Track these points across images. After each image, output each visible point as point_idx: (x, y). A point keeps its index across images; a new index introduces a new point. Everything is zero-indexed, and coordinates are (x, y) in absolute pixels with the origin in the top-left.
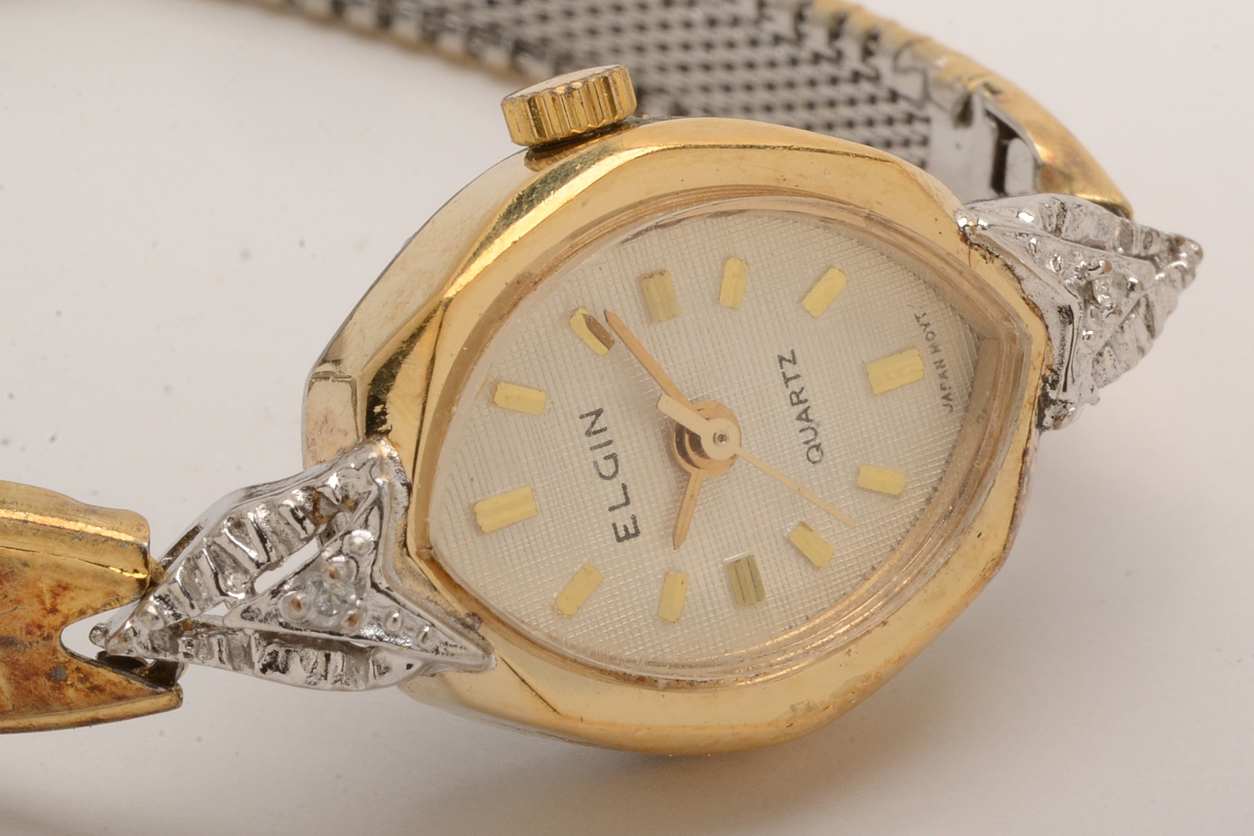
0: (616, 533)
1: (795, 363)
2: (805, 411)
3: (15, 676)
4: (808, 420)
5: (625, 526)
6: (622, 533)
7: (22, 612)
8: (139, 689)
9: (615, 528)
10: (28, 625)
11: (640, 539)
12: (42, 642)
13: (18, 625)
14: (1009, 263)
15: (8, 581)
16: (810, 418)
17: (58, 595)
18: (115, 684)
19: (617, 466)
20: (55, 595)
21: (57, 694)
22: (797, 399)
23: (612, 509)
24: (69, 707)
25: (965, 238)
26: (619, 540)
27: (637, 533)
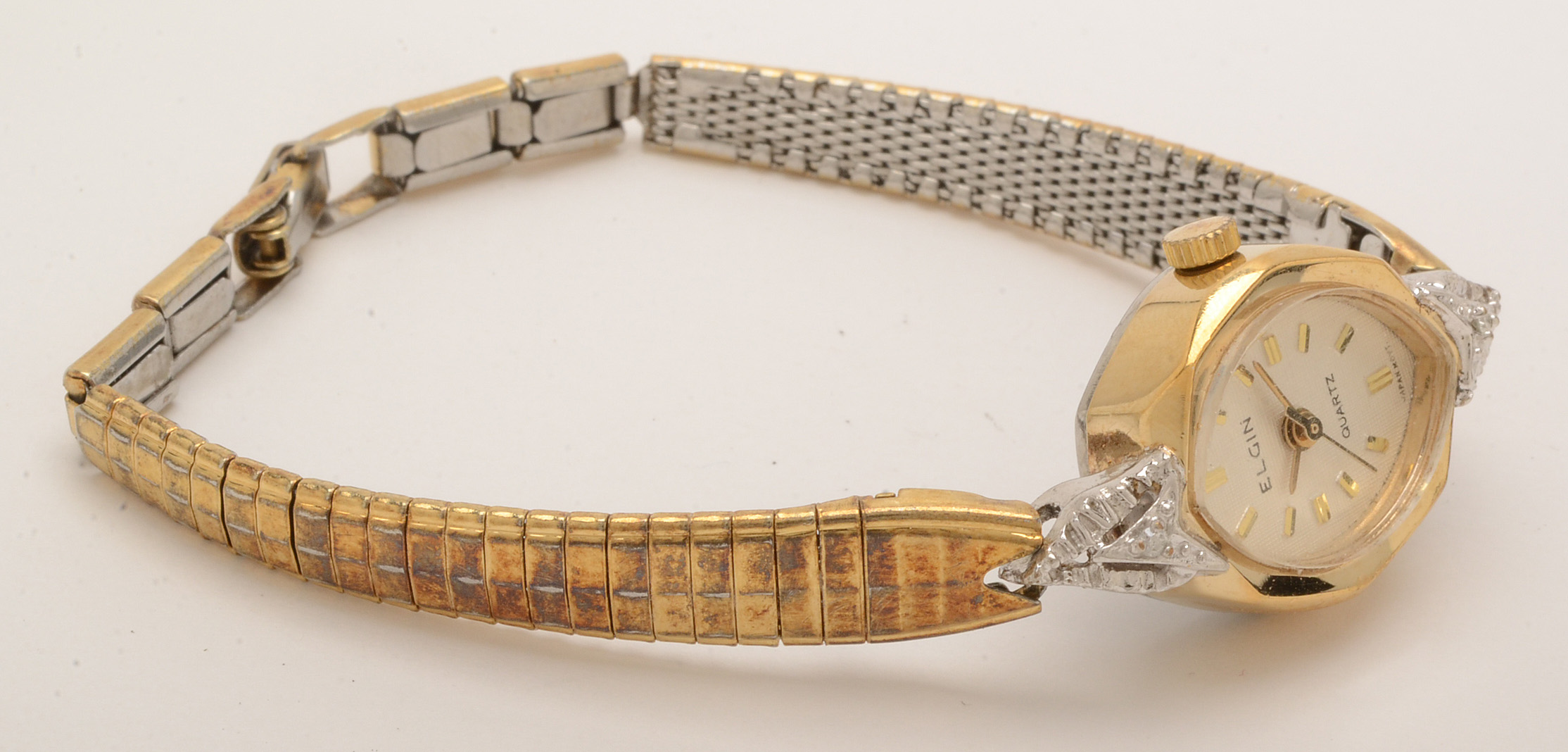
0: (1261, 488)
1: (1333, 381)
2: (1340, 408)
3: (951, 603)
4: (1342, 413)
5: (1265, 484)
6: (1264, 488)
7: (964, 565)
8: (1026, 604)
9: (1261, 485)
10: (966, 572)
11: (1272, 489)
12: (973, 581)
13: (960, 573)
14: (1440, 314)
15: (958, 548)
16: (1343, 411)
17: (987, 553)
18: (1011, 602)
19: (1259, 450)
20: (985, 553)
21: (973, 611)
22: (1336, 401)
23: (1259, 474)
24: (978, 617)
25: (1418, 302)
26: (1263, 492)
27: (1271, 487)
